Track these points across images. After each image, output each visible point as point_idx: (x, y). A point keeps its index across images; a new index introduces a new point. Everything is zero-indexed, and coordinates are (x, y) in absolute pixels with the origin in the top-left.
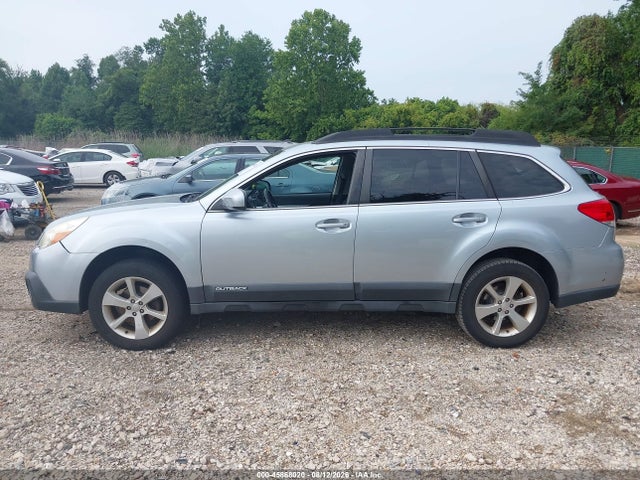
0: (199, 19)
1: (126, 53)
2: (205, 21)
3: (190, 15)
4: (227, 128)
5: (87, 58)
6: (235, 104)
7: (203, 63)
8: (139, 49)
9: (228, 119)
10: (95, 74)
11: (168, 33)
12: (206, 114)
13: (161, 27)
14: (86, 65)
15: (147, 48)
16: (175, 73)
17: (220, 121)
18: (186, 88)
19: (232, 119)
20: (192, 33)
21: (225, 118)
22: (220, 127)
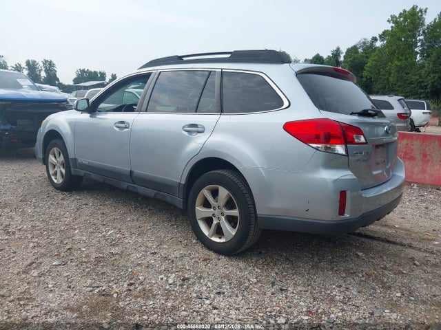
0: (421, 11)
1: (364, 43)
2: (426, 12)
3: (414, 8)
4: (427, 94)
5: (339, 49)
6: (437, 75)
7: (419, 44)
8: (375, 39)
9: (429, 86)
10: (342, 59)
11: (393, 25)
12: (411, 83)
13: (388, 21)
14: (337, 53)
15: (380, 38)
16: (393, 53)
17: (422, 88)
18: (399, 64)
19: (433, 86)
20: (412, 23)
21: (426, 86)
22: (421, 93)
